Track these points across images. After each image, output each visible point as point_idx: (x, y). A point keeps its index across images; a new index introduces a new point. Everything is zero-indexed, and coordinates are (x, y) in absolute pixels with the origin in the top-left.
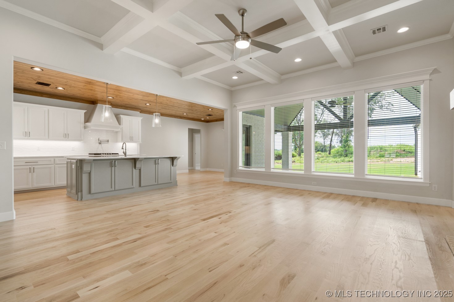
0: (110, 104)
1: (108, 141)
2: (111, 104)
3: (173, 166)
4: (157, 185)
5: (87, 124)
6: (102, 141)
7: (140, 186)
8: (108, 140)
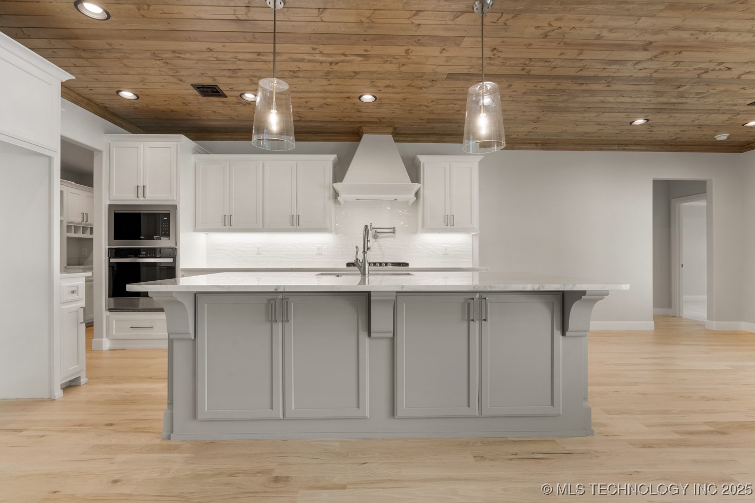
0: (391, 130)
1: (393, 231)
2: (395, 129)
3: (563, 334)
4: (475, 417)
5: (338, 186)
6: (378, 230)
7: (393, 412)
8: (394, 228)
